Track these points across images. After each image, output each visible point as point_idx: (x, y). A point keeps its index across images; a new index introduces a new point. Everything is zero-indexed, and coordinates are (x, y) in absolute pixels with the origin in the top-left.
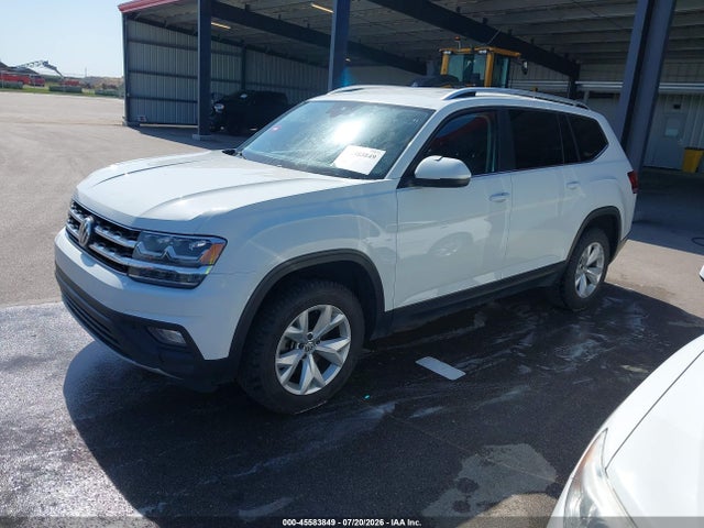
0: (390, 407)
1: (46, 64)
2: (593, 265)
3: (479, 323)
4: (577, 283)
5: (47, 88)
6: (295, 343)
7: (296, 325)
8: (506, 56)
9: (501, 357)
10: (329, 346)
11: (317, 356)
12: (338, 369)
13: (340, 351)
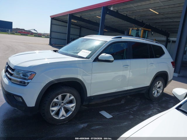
0: (86, 125)
1: (34, 30)
2: (159, 88)
3: (123, 102)
4: (153, 92)
5: (34, 35)
6: (58, 104)
7: (57, 99)
8: (147, 31)
9: (125, 113)
10: (69, 105)
11: (65, 108)
12: (71, 113)
13: (72, 107)
